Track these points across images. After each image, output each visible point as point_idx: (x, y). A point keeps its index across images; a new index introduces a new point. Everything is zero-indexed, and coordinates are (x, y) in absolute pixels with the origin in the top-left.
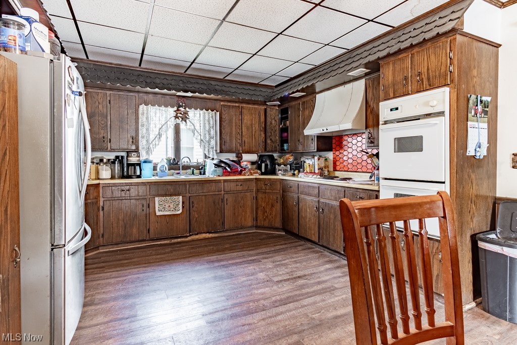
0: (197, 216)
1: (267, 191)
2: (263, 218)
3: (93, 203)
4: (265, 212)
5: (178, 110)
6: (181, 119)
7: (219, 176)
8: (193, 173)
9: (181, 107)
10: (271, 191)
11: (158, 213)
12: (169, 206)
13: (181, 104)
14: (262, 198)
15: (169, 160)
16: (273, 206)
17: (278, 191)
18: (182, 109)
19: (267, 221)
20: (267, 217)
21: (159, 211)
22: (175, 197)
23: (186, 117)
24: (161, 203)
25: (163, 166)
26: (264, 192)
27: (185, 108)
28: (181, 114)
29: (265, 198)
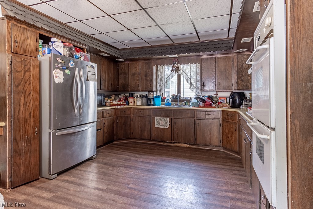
0: (177, 131)
1: (229, 121)
2: (226, 141)
3: (128, 117)
4: (227, 137)
5: (173, 66)
6: (174, 71)
7: (194, 107)
8: (186, 105)
9: (175, 64)
10: (232, 121)
11: (156, 126)
12: (162, 123)
13: (175, 62)
14: (226, 126)
15: (173, 96)
16: (232, 133)
17: (237, 122)
18: (176, 65)
19: (229, 145)
20: (229, 141)
21: (157, 125)
22: (165, 118)
23: (178, 70)
24: (158, 121)
25: (168, 99)
26: (227, 121)
27: (177, 65)
28: (175, 68)
29: (228, 126)
